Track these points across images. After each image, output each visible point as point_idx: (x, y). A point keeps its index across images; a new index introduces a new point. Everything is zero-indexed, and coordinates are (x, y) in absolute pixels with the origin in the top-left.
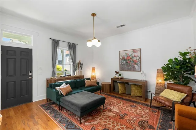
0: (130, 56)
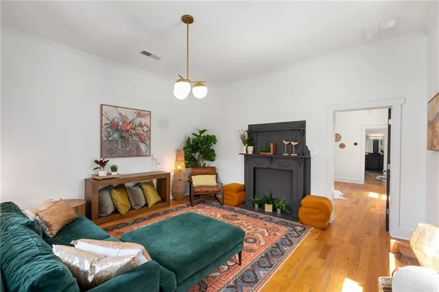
0: (130, 123)
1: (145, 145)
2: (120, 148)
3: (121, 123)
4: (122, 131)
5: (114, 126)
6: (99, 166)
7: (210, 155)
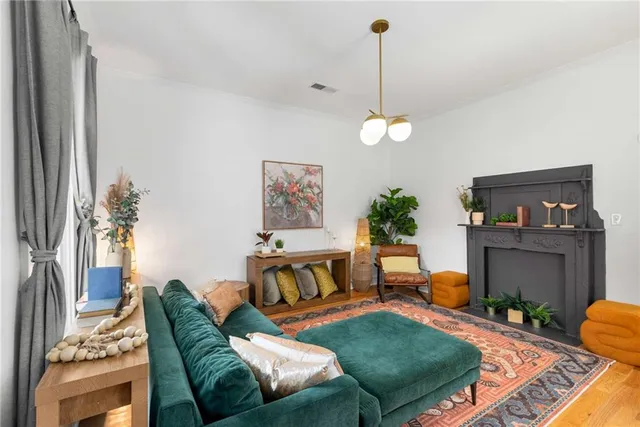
0: (297, 183)
1: (315, 213)
3: (286, 184)
4: (288, 194)
5: (278, 189)
6: (261, 240)
7: (407, 227)
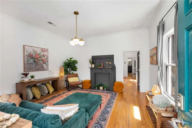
0: (38, 55)
1: (46, 65)
2: (34, 66)
3: (34, 55)
4: (35, 58)
5: (30, 56)
6: (24, 76)
7: (75, 69)
